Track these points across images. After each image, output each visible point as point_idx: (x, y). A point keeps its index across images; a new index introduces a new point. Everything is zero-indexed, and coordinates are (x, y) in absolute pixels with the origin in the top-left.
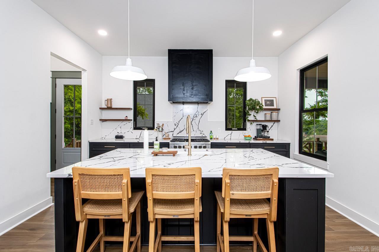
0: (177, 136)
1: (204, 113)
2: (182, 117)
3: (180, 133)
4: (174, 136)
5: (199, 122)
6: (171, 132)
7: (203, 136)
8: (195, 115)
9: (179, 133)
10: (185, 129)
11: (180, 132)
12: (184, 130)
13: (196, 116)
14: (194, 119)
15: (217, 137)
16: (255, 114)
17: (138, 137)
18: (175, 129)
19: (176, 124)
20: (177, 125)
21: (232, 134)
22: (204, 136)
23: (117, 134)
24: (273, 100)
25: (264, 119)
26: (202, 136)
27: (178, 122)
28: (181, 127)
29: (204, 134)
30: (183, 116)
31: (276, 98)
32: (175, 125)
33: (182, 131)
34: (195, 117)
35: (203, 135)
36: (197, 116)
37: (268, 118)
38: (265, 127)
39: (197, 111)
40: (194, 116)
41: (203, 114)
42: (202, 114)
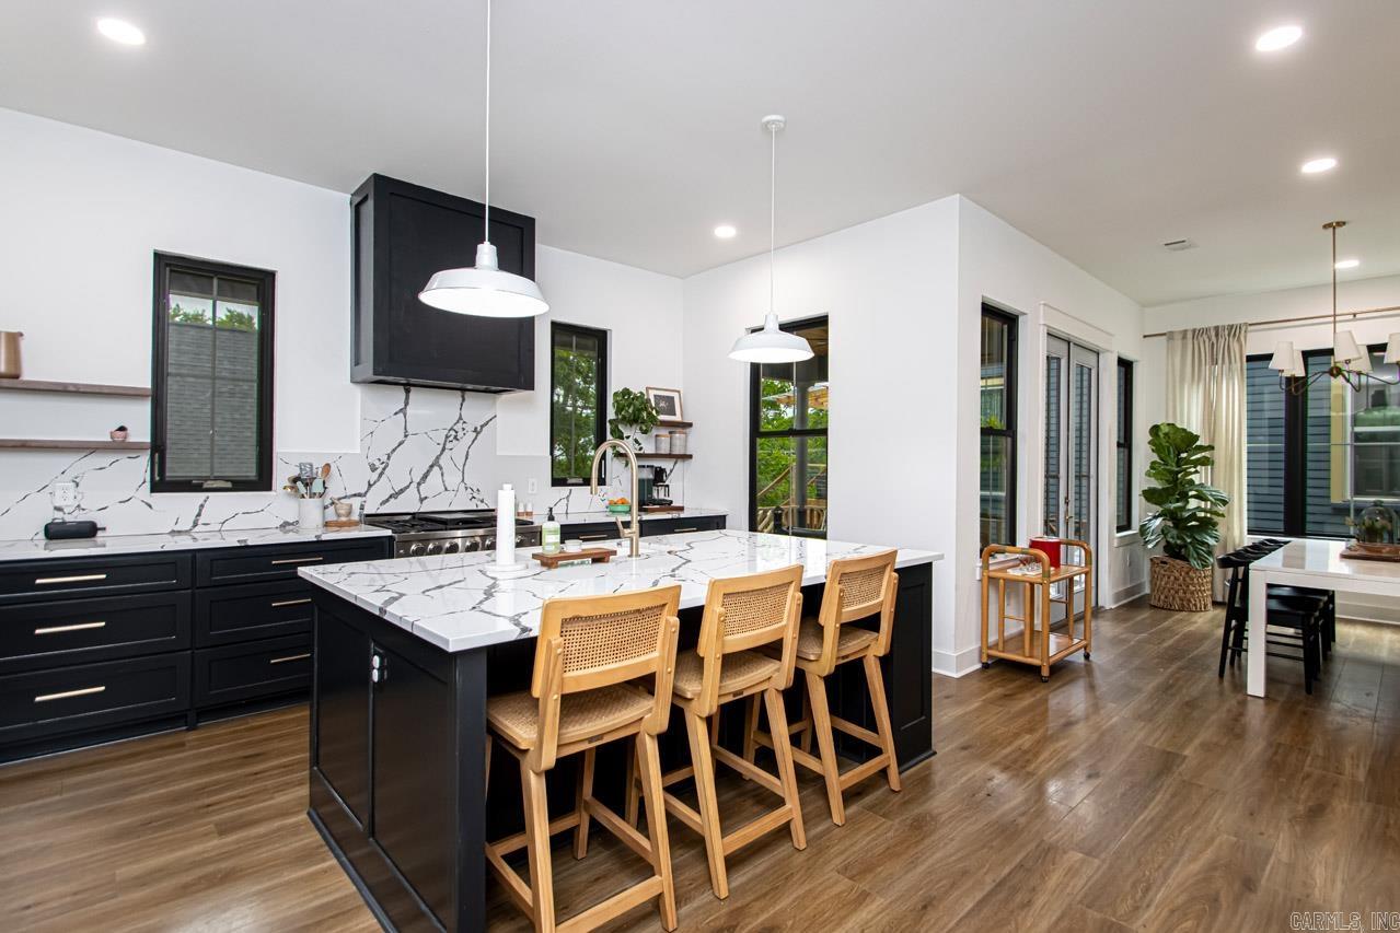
0: (379, 512)
1: (482, 427)
2: (401, 438)
3: (392, 500)
4: (366, 511)
5: (467, 458)
6: (355, 495)
7: (479, 508)
8: (453, 433)
9: (387, 500)
10: (414, 485)
11: (391, 497)
12: (408, 486)
13: (456, 438)
14: (448, 446)
15: (529, 510)
16: (639, 436)
17: (185, 525)
18: (370, 485)
19: (377, 463)
20: (379, 469)
21: (570, 499)
22: (482, 507)
23: (50, 516)
24: (673, 398)
25: (653, 452)
26: (475, 508)
27: (384, 458)
28: (397, 476)
29: (482, 501)
30: (406, 436)
31: (679, 392)
32: (373, 469)
33: (402, 491)
34: (451, 438)
35: (479, 503)
36: (460, 434)
37: (665, 449)
38: (659, 475)
39: (460, 418)
40: (447, 437)
41: (479, 429)
42: (476, 428)
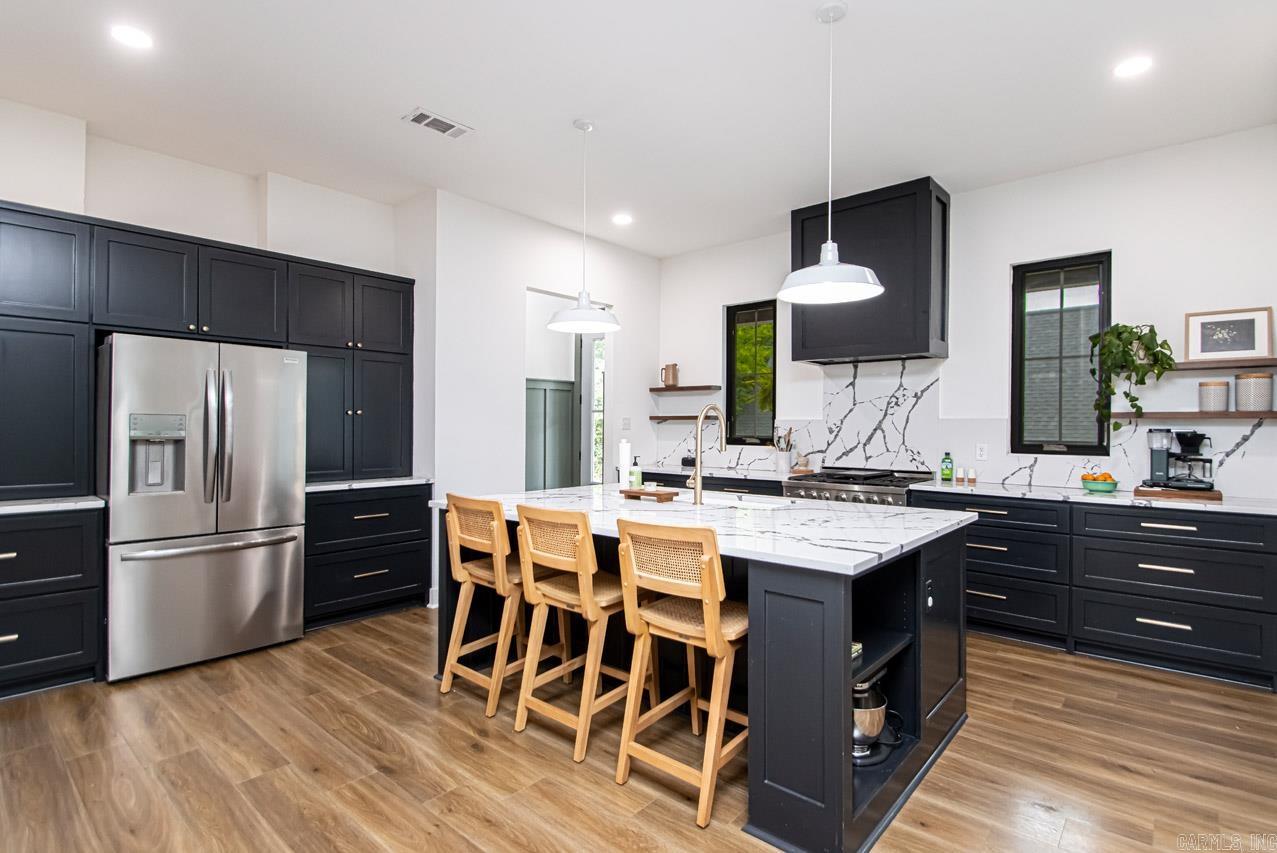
0: (836, 465)
1: (923, 392)
2: (851, 406)
3: (844, 457)
4: (826, 465)
5: (907, 422)
6: (819, 452)
7: (919, 470)
8: (894, 400)
9: (841, 457)
10: (861, 446)
11: (843, 454)
12: (856, 447)
13: (896, 404)
14: (890, 411)
15: (971, 476)
17: (733, 465)
18: (829, 445)
19: (834, 427)
20: (835, 432)
21: (1035, 469)
22: (922, 469)
23: (686, 455)
24: (1251, 322)
25: (1196, 409)
26: (916, 470)
27: (839, 424)
28: (847, 439)
29: (923, 464)
30: (854, 405)
31: (1269, 310)
32: (831, 431)
33: (852, 450)
34: (893, 404)
35: (919, 465)
36: (901, 401)
37: (1214, 404)
38: (1191, 444)
39: (901, 385)
40: (889, 403)
41: (919, 394)
42: (916, 395)
